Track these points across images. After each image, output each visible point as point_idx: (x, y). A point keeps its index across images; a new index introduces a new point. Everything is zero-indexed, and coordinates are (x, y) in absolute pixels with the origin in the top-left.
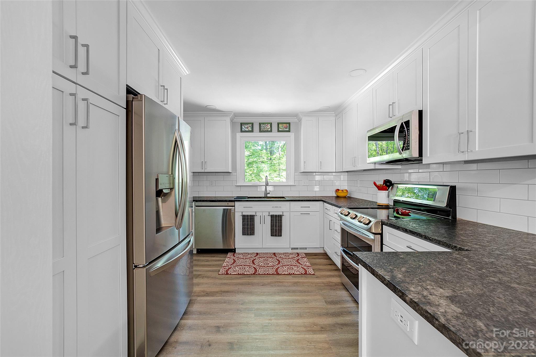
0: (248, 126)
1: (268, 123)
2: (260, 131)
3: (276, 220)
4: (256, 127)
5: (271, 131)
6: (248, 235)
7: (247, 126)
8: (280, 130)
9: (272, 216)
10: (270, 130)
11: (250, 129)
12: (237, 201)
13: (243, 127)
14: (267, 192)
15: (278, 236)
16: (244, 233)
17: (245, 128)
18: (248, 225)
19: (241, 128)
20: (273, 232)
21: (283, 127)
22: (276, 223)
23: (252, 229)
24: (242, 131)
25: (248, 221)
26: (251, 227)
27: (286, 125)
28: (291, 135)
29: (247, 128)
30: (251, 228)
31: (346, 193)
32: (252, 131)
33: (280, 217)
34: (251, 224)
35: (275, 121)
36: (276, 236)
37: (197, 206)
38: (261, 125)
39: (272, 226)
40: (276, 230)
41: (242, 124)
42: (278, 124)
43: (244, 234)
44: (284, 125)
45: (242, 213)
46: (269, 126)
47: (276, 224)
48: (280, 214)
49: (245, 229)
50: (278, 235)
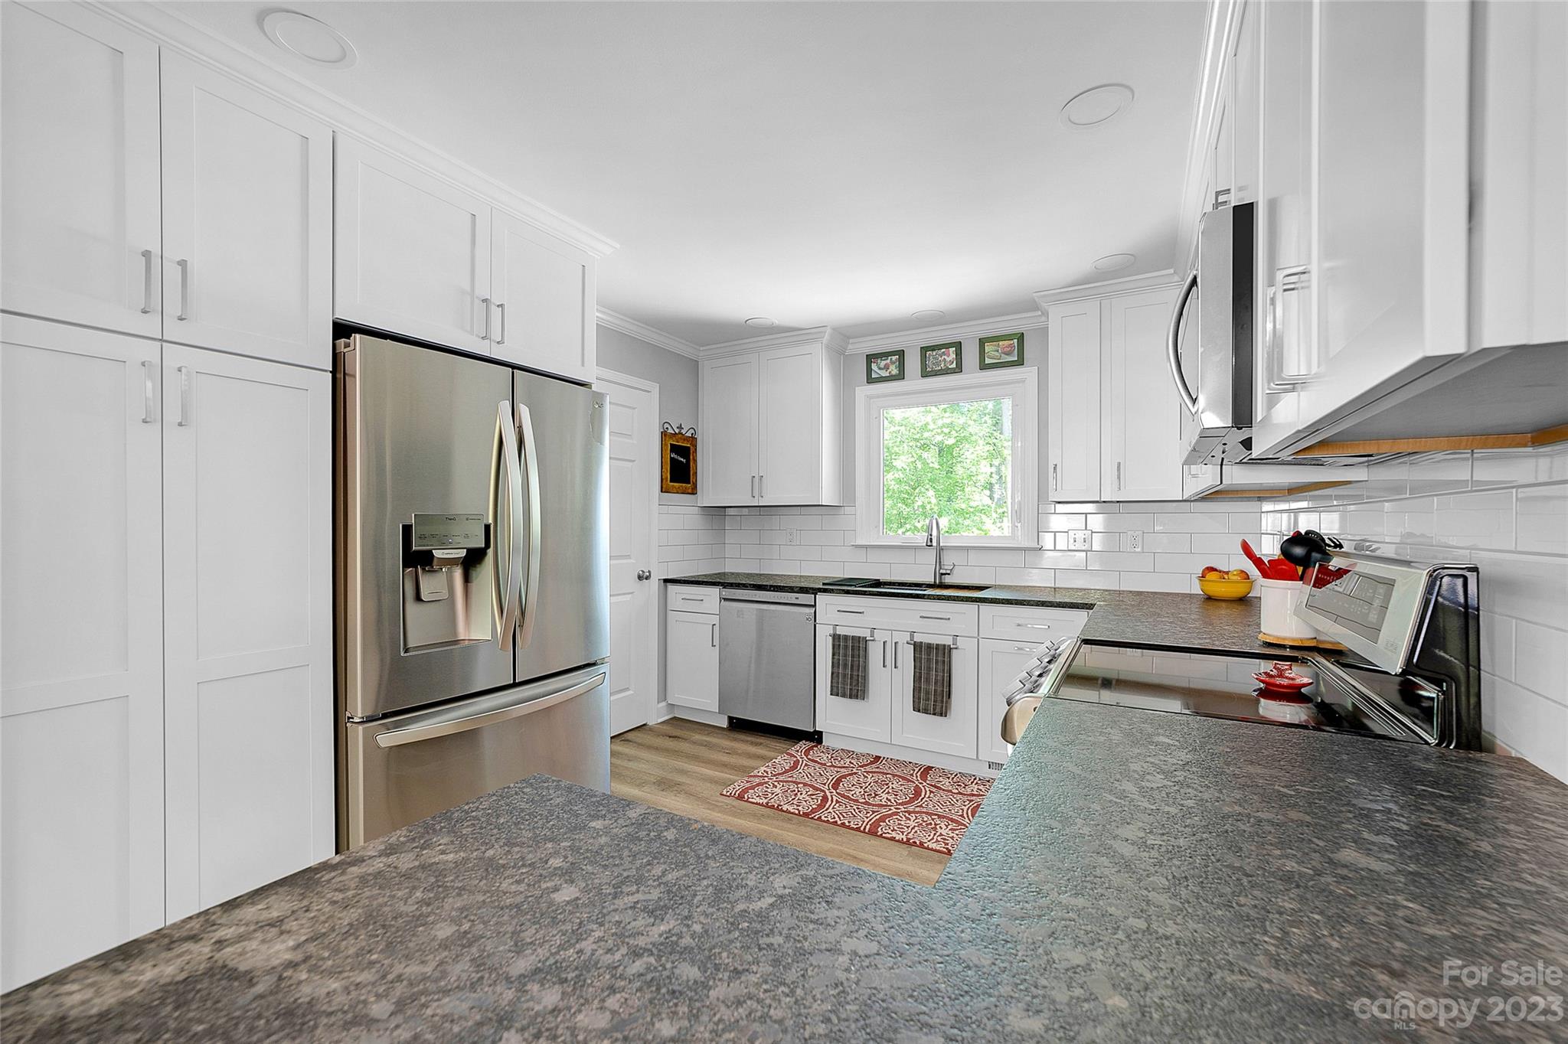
0: (888, 361)
1: (947, 346)
2: (925, 374)
3: (929, 660)
4: (913, 363)
5: (959, 369)
6: (844, 696)
7: (885, 362)
8: (988, 361)
9: (918, 647)
10: (954, 365)
11: (895, 371)
12: (825, 591)
13: (874, 367)
14: (940, 568)
15: (934, 714)
16: (835, 690)
17: (880, 369)
18: (845, 665)
19: (869, 370)
20: (919, 698)
21: (998, 351)
22: (929, 669)
23: (858, 680)
24: (870, 380)
25: (845, 655)
26: (855, 673)
27: (1006, 343)
28: (1027, 374)
29: (886, 367)
30: (855, 677)
31: (1238, 582)
32: (901, 376)
33: (940, 652)
34: (856, 663)
35: (969, 334)
36: (926, 711)
37: (725, 599)
38: (928, 353)
39: (917, 678)
40: (927, 693)
41: (871, 358)
42: (982, 342)
43: (834, 692)
44: (1001, 343)
45: (835, 629)
46: (951, 352)
47: (928, 674)
48: (943, 643)
49: (838, 676)
50: (934, 710)
